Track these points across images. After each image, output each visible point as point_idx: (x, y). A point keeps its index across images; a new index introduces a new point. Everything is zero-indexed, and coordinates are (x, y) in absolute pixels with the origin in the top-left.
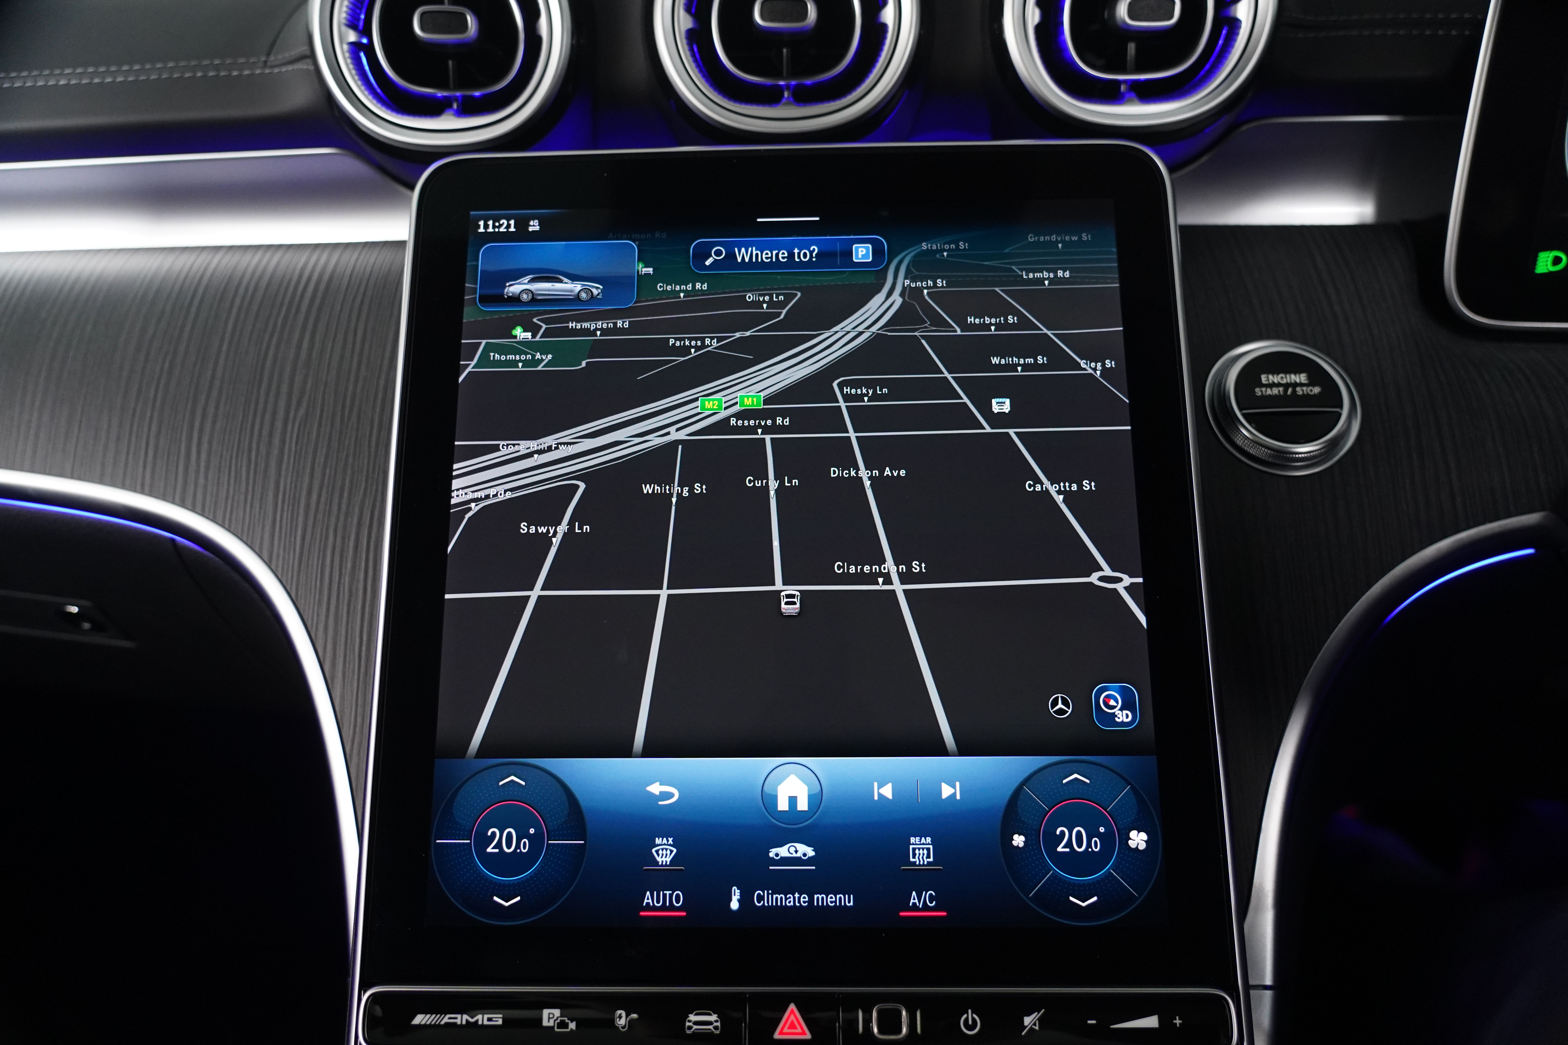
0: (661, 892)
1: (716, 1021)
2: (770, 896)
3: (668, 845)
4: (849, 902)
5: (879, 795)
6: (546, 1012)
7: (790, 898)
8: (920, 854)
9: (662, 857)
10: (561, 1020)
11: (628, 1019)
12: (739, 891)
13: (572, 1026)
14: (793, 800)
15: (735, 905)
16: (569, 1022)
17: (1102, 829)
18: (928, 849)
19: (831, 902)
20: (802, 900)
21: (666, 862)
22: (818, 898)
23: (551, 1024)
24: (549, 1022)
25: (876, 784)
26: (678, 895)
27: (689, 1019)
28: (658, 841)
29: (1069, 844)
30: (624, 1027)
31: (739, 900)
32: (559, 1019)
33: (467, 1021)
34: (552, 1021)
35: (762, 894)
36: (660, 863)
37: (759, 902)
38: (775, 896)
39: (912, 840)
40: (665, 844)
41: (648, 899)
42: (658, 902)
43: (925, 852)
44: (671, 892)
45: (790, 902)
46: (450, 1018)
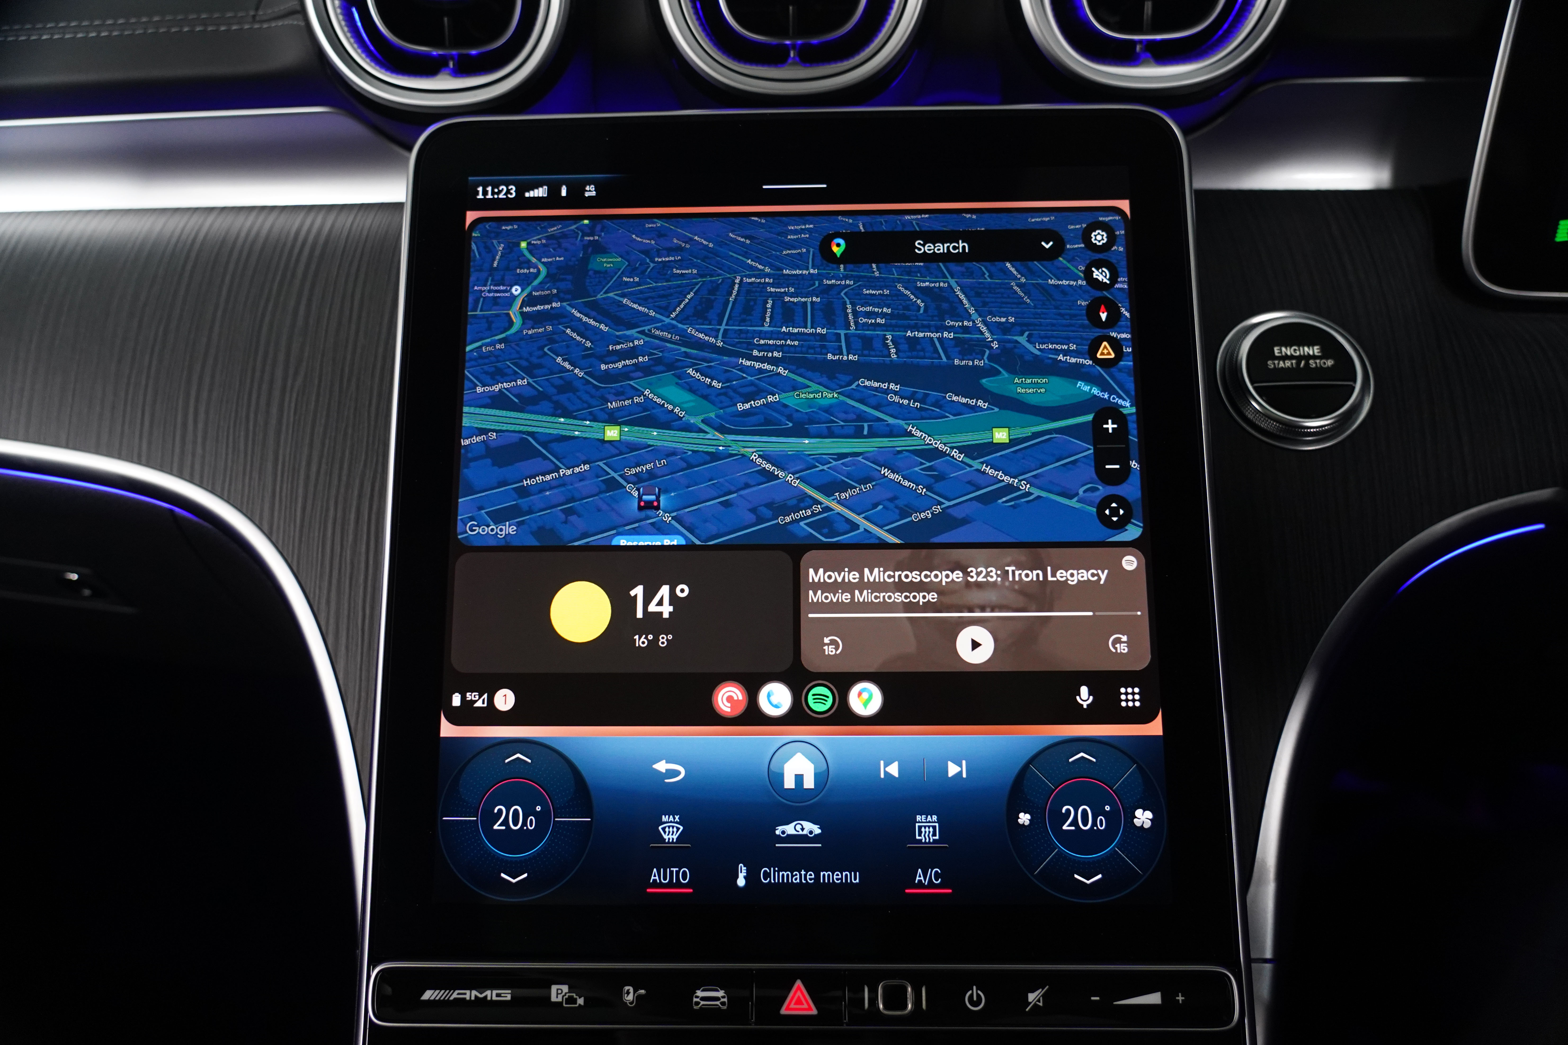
0: (668, 869)
1: (723, 997)
2: (776, 873)
3: (674, 822)
4: (855, 879)
5: (886, 773)
6: (554, 988)
7: (796, 875)
8: (925, 832)
9: (668, 835)
10: (569, 996)
11: (636, 995)
12: (745, 868)
13: (581, 1001)
14: (799, 778)
15: (741, 882)
16: (578, 997)
17: (1107, 808)
18: (934, 827)
19: (837, 879)
20: (808, 877)
21: (673, 839)
22: (824, 875)
23: (560, 999)
24: (557, 997)
25: (882, 763)
26: (684, 872)
27: (696, 994)
28: (665, 818)
29: (1074, 823)
30: (631, 1003)
31: (745, 877)
32: (567, 995)
33: (476, 997)
34: (560, 997)
35: (768, 871)
36: (667, 841)
37: (765, 879)
38: (781, 873)
39: (918, 818)
40: (671, 822)
41: (655, 876)
42: (665, 879)
43: (931, 830)
44: (677, 869)
45: (796, 879)
46: (459, 994)
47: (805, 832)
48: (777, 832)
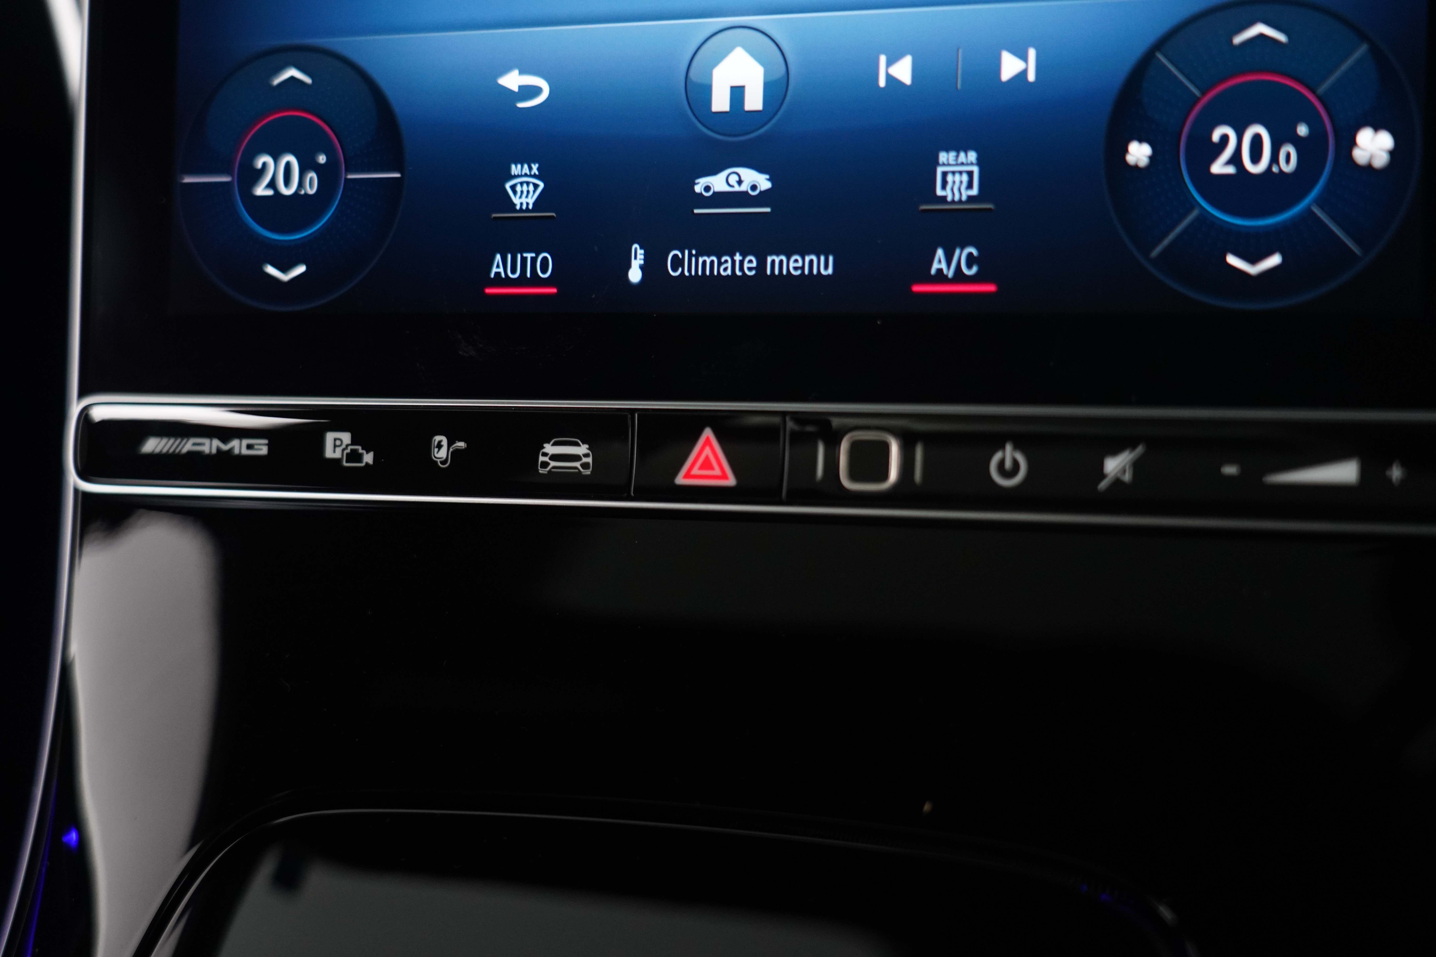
0: (519, 256)
1: (586, 455)
2: (693, 259)
3: (531, 176)
4: (826, 267)
5: (889, 78)
6: (330, 437)
7: (726, 261)
8: (954, 182)
9: (521, 197)
10: (351, 450)
11: (451, 450)
12: (642, 252)
13: (368, 458)
14: (737, 93)
15: (635, 275)
16: (364, 452)
17: (1302, 130)
18: (970, 174)
19: (796, 269)
20: (746, 265)
21: (528, 204)
22: (773, 262)
23: (337, 455)
24: (334, 452)
25: (883, 59)
26: (545, 260)
27: (544, 450)
28: (515, 169)
29: (1236, 159)
30: (444, 462)
31: (642, 267)
32: (350, 448)
33: (219, 450)
34: (339, 450)
35: (680, 256)
36: (518, 207)
37: (675, 269)
38: (701, 260)
39: (943, 157)
40: (526, 175)
41: (498, 266)
42: (513, 271)
43: (965, 178)
44: (533, 255)
45: (725, 269)
46: (194, 444)
47: (744, 187)
48: (698, 189)
